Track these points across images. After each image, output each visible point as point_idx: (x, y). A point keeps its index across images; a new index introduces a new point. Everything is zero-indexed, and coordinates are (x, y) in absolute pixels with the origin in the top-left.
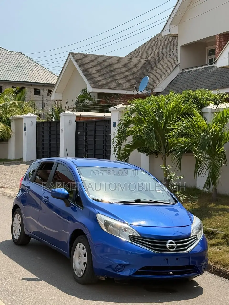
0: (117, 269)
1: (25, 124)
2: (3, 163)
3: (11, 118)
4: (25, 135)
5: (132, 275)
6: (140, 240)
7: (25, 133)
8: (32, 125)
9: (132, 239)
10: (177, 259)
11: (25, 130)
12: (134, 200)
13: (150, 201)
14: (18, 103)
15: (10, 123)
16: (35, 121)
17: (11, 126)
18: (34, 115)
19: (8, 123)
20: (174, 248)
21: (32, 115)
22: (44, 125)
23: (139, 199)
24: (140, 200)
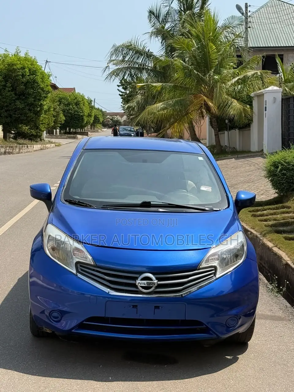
0: (52, 318)
1: (266, 101)
2: (237, 156)
3: (252, 95)
4: (266, 117)
5: (73, 329)
6: (94, 270)
7: (266, 113)
8: (275, 102)
9: (81, 269)
10: (157, 307)
11: (266, 110)
12: (140, 202)
13: (169, 204)
14: (261, 73)
15: (252, 102)
16: (279, 97)
17: (253, 106)
18: (278, 88)
19: (248, 101)
20: (152, 287)
21: (276, 88)
22: (290, 101)
23: (148, 201)
24: (150, 202)
